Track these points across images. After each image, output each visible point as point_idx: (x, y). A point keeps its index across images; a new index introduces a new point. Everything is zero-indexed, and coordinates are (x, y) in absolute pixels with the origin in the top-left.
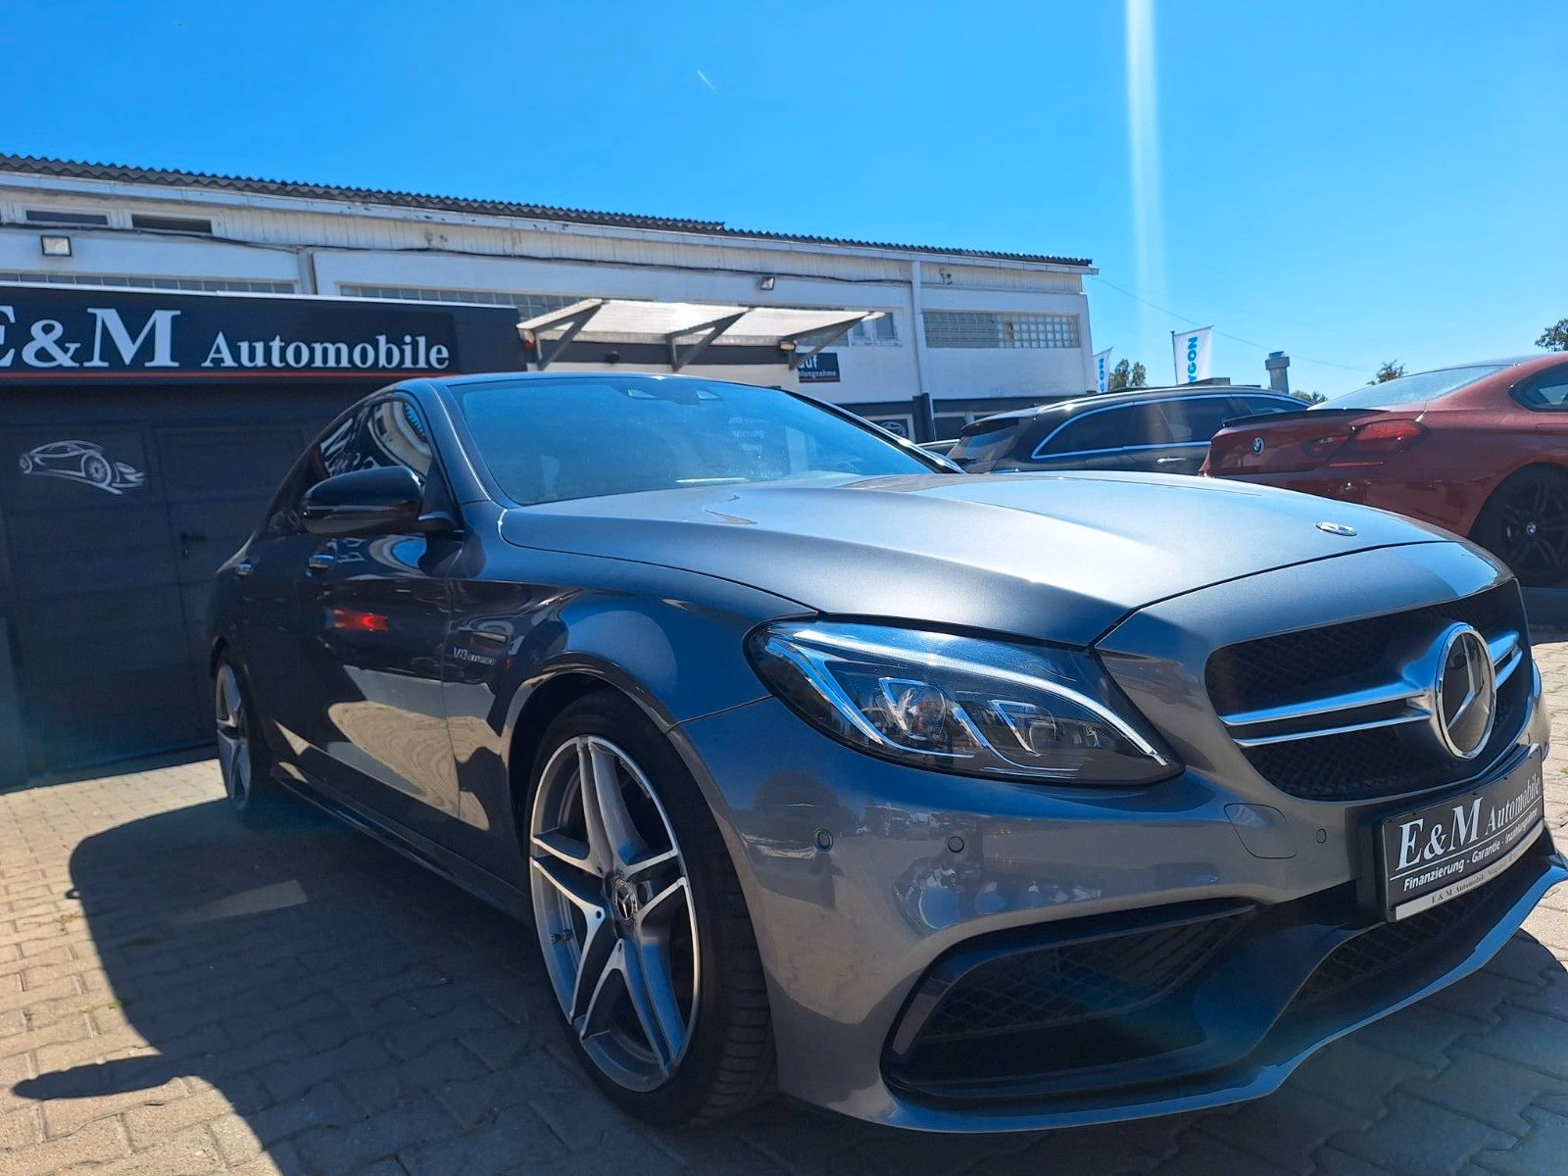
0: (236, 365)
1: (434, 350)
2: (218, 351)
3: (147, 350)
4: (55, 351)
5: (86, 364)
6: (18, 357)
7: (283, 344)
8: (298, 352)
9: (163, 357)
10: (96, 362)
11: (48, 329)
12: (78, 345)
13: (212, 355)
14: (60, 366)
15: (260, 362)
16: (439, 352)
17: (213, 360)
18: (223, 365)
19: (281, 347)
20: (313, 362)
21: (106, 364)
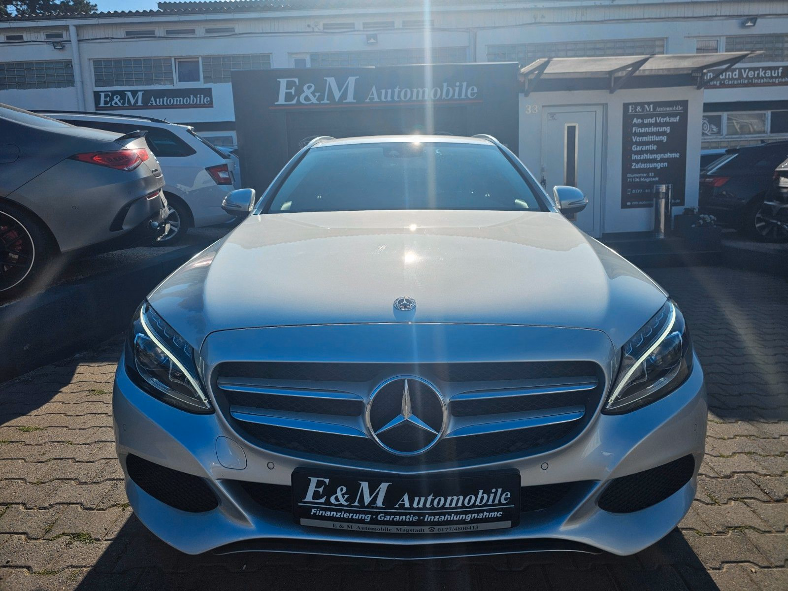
0: (379, 100)
1: (471, 88)
2: (372, 94)
3: (344, 96)
4: (311, 97)
5: (322, 102)
6: (298, 100)
7: (400, 90)
8: (406, 92)
9: (350, 98)
10: (325, 101)
11: (309, 87)
12: (319, 94)
13: (370, 96)
14: (312, 103)
15: (389, 99)
16: (473, 89)
17: (370, 99)
18: (374, 101)
19: (399, 91)
20: (412, 98)
21: (329, 102)
